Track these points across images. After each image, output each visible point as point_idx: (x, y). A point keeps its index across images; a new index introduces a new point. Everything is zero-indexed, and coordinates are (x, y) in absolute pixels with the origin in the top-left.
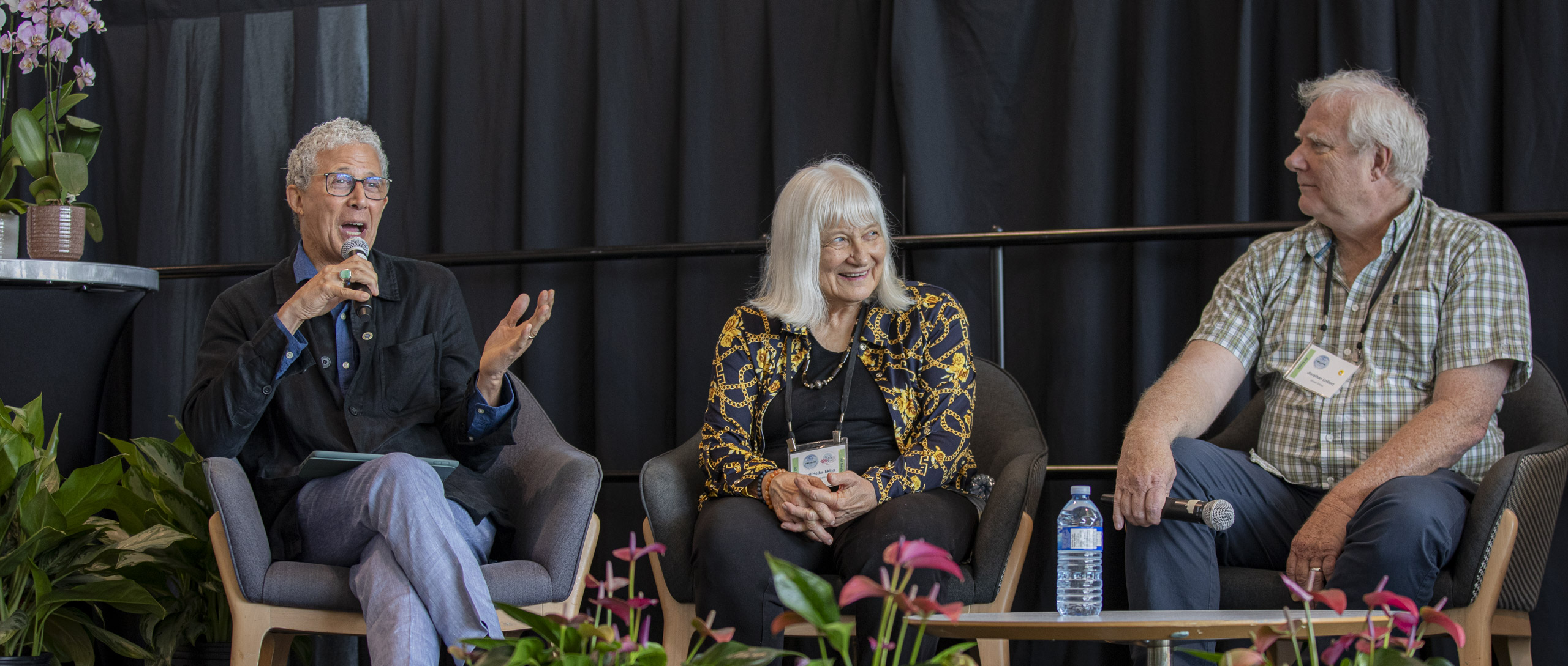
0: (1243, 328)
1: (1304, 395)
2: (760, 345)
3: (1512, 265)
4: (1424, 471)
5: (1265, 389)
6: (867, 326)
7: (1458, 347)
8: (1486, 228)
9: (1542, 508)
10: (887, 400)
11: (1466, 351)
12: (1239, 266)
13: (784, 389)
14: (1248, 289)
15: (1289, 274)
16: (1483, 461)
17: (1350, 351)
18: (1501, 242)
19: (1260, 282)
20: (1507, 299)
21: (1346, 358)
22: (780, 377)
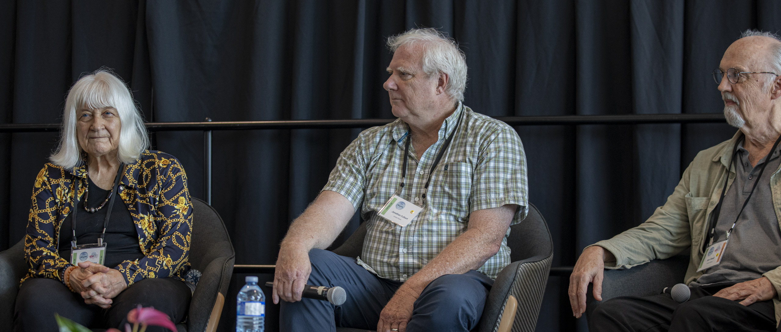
0: (354, 184)
1: (390, 224)
2: (58, 185)
3: (517, 148)
4: (462, 271)
5: (367, 220)
6: (124, 175)
7: (483, 196)
8: (502, 125)
9: (532, 295)
10: (135, 222)
11: (488, 199)
12: (352, 146)
13: (72, 212)
14: (357, 160)
15: (382, 151)
16: (498, 266)
17: (418, 199)
18: (511, 134)
19: (365, 156)
20: (514, 168)
21: (416, 203)
22: (69, 205)
